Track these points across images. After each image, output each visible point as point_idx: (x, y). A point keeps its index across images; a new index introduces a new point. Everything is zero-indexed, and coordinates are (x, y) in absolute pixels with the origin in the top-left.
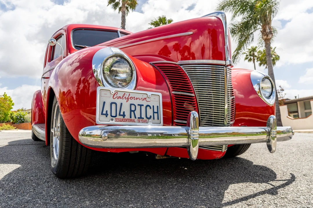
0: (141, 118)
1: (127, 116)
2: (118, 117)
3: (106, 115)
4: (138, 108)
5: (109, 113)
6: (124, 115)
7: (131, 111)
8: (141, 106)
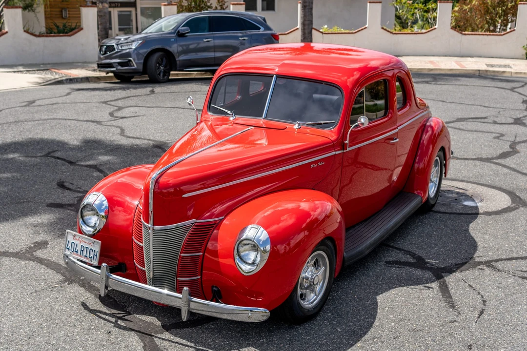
0: (86, 256)
1: (79, 253)
2: (75, 252)
3: (69, 249)
4: (86, 249)
5: (70, 248)
6: (77, 252)
7: (81, 250)
8: (87, 248)
